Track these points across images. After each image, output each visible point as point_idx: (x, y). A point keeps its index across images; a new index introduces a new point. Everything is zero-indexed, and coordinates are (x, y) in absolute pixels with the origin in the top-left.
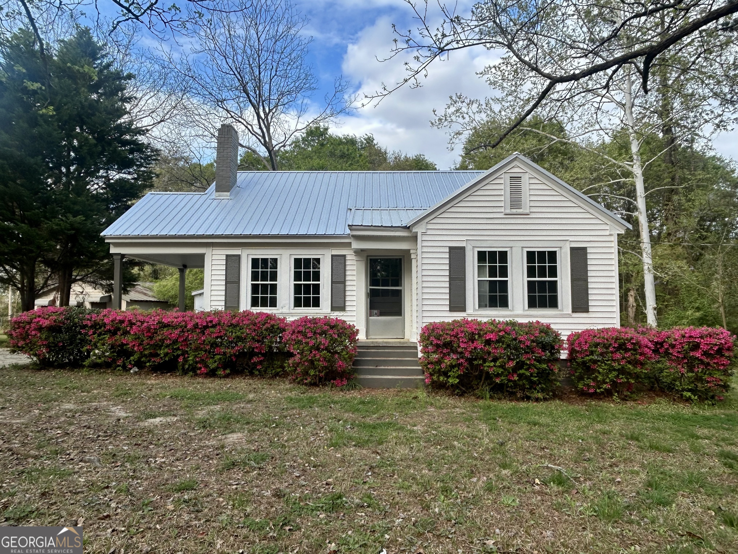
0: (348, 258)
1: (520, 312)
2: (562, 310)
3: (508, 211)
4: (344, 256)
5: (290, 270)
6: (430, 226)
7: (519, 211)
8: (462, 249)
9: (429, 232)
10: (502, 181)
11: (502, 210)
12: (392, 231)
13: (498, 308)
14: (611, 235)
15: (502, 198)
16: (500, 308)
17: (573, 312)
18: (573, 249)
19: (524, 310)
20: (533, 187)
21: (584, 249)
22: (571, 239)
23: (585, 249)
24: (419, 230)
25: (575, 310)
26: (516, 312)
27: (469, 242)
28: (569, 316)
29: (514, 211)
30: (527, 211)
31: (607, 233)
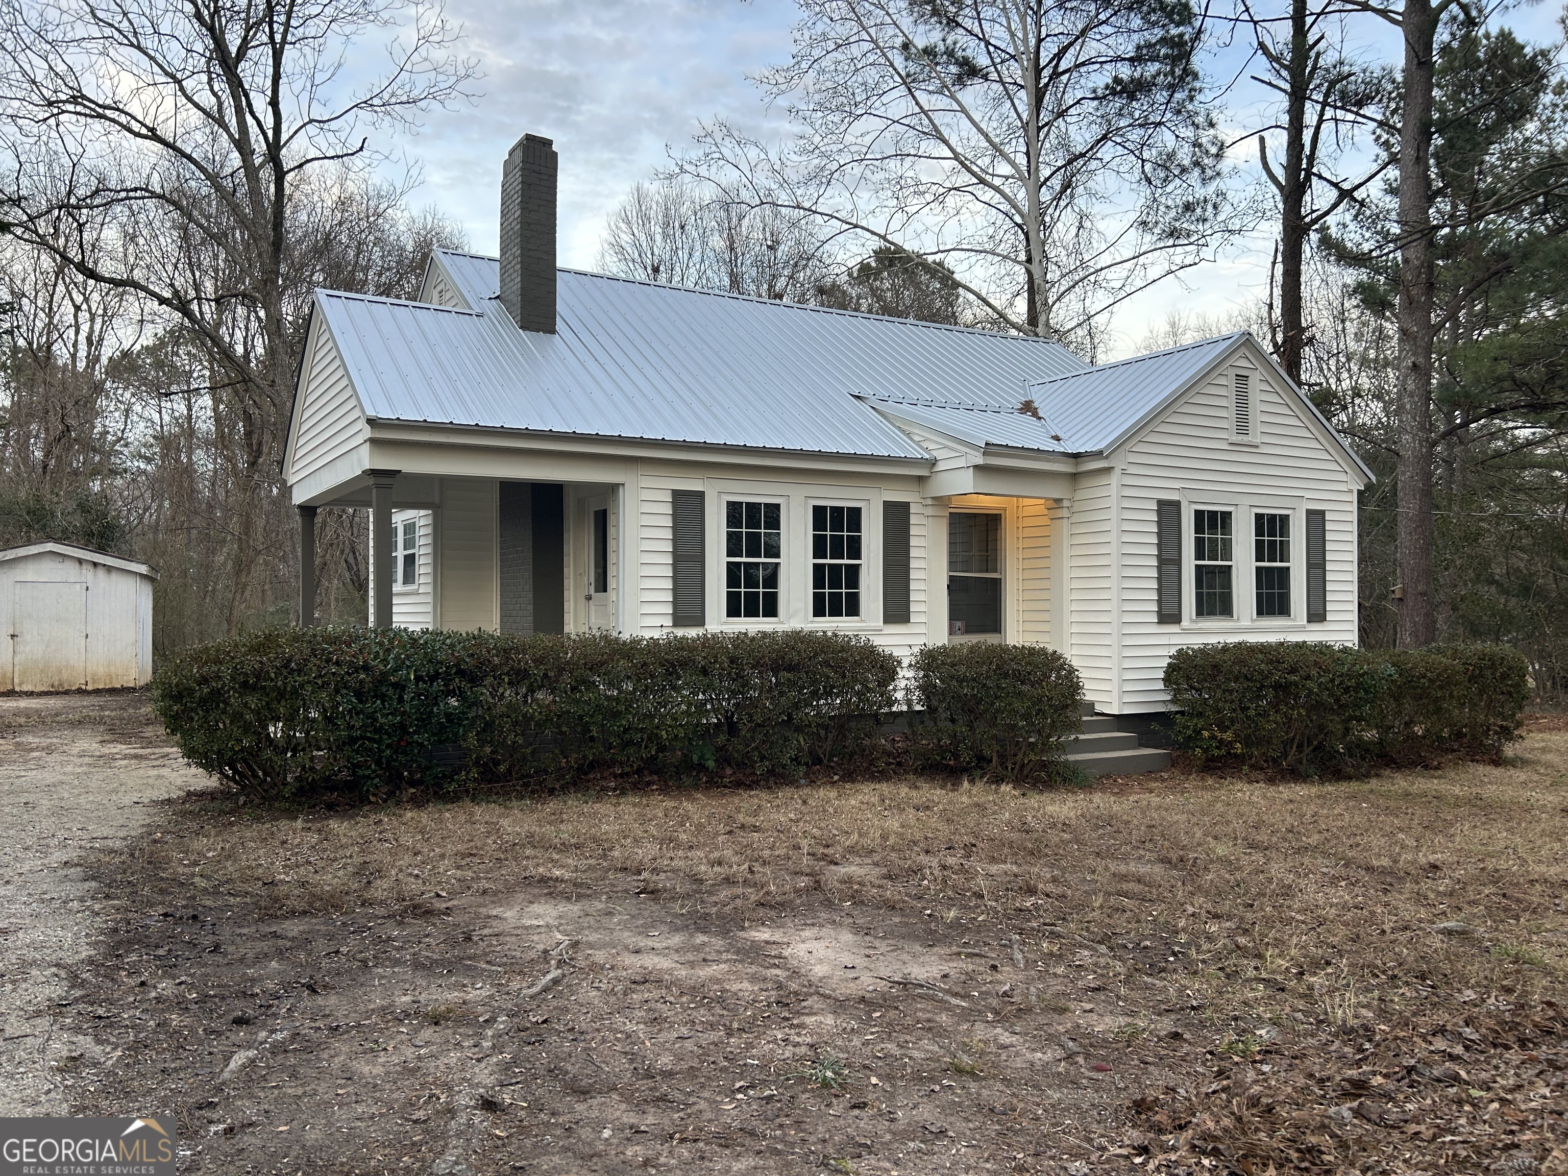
0: (914, 509)
1: (1248, 623)
2: (1295, 619)
3: (1234, 438)
4: (907, 505)
5: (806, 533)
6: (1131, 458)
7: (1247, 439)
8: (1176, 506)
9: (1130, 470)
10: (1225, 381)
11: (1226, 435)
13: (1217, 617)
14: (1350, 491)
15: (1226, 413)
16: (1222, 617)
17: (1308, 622)
18: (1309, 512)
19: (1252, 620)
21: (1322, 513)
22: (1307, 495)
24: (1116, 463)
25: (1309, 618)
26: (1243, 624)
27: (1185, 492)
28: (1304, 629)
29: (1240, 439)
30: (1257, 441)
31: (1346, 487)
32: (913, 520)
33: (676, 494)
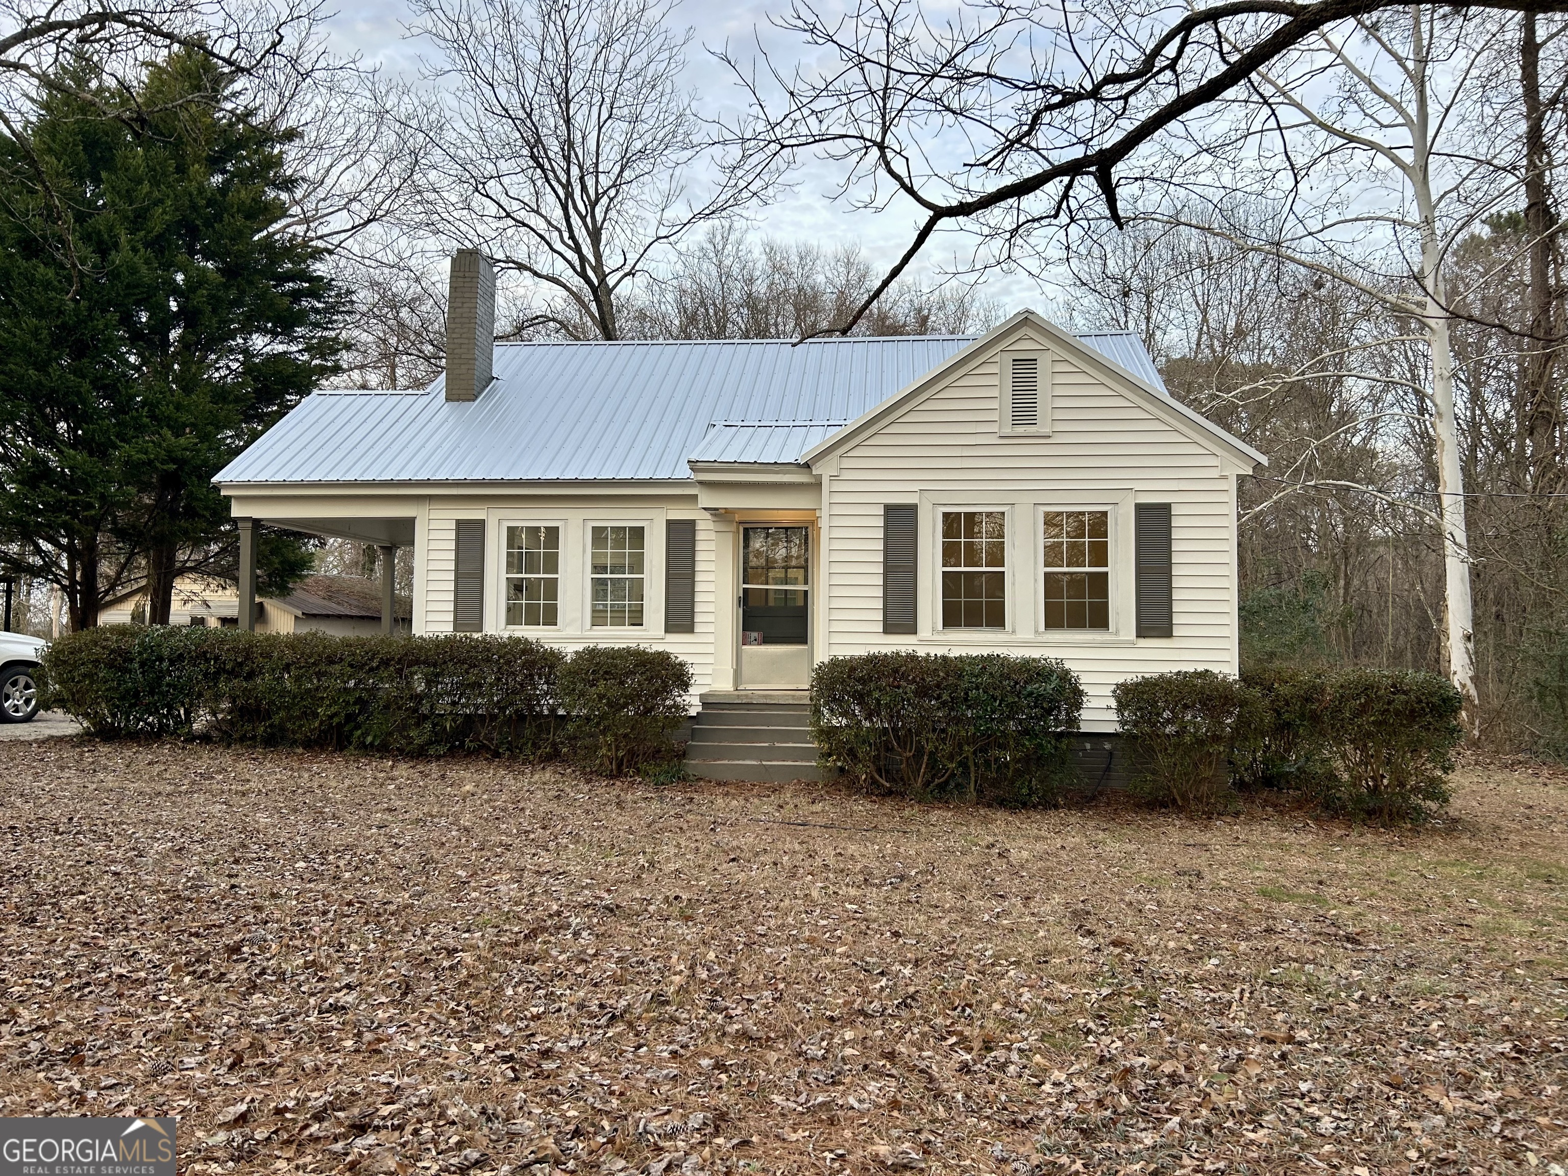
0: (700, 526)
1: (1030, 636)
2: (1117, 633)
3: (1008, 431)
4: (693, 523)
5: (584, 551)
6: (846, 463)
7: (1031, 430)
8: (912, 509)
9: (846, 475)
10: (994, 369)
11: (994, 428)
12: (777, 473)
13: (984, 628)
14: (1224, 477)
15: (995, 404)
16: (988, 629)
17: (1139, 636)
18: (1140, 509)
19: (1036, 632)
20: (1059, 379)
21: (1165, 509)
22: (1138, 486)
23: (1167, 507)
24: (824, 470)
25: (1142, 632)
26: (1021, 636)
27: (926, 493)
28: (1132, 646)
29: (1020, 430)
30: (1046, 430)
31: (1215, 473)
32: (700, 536)
33: (459, 522)
